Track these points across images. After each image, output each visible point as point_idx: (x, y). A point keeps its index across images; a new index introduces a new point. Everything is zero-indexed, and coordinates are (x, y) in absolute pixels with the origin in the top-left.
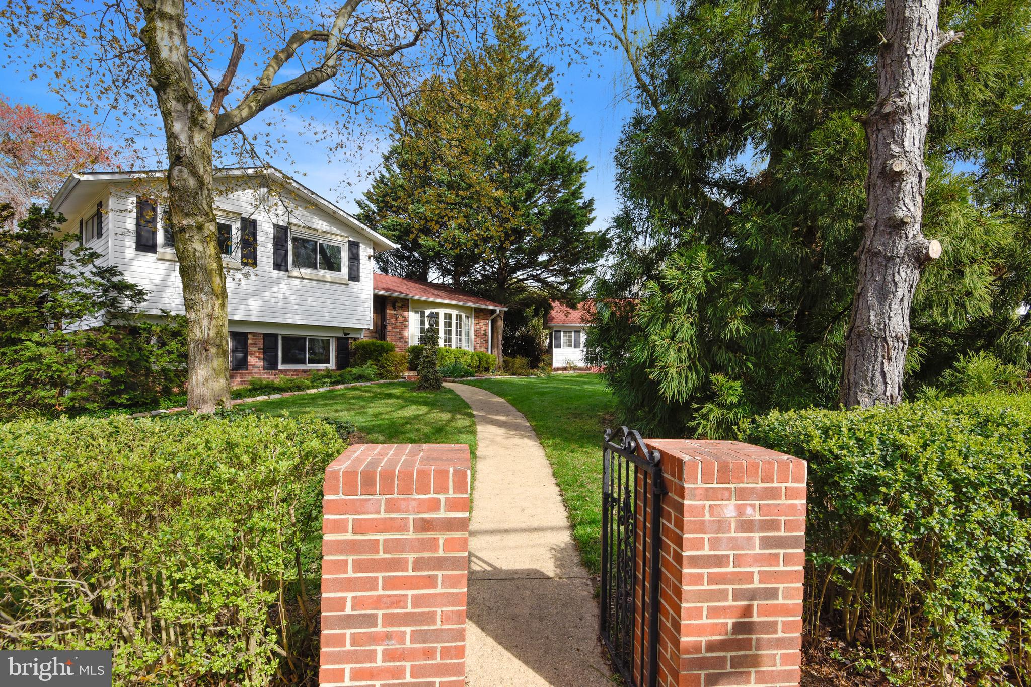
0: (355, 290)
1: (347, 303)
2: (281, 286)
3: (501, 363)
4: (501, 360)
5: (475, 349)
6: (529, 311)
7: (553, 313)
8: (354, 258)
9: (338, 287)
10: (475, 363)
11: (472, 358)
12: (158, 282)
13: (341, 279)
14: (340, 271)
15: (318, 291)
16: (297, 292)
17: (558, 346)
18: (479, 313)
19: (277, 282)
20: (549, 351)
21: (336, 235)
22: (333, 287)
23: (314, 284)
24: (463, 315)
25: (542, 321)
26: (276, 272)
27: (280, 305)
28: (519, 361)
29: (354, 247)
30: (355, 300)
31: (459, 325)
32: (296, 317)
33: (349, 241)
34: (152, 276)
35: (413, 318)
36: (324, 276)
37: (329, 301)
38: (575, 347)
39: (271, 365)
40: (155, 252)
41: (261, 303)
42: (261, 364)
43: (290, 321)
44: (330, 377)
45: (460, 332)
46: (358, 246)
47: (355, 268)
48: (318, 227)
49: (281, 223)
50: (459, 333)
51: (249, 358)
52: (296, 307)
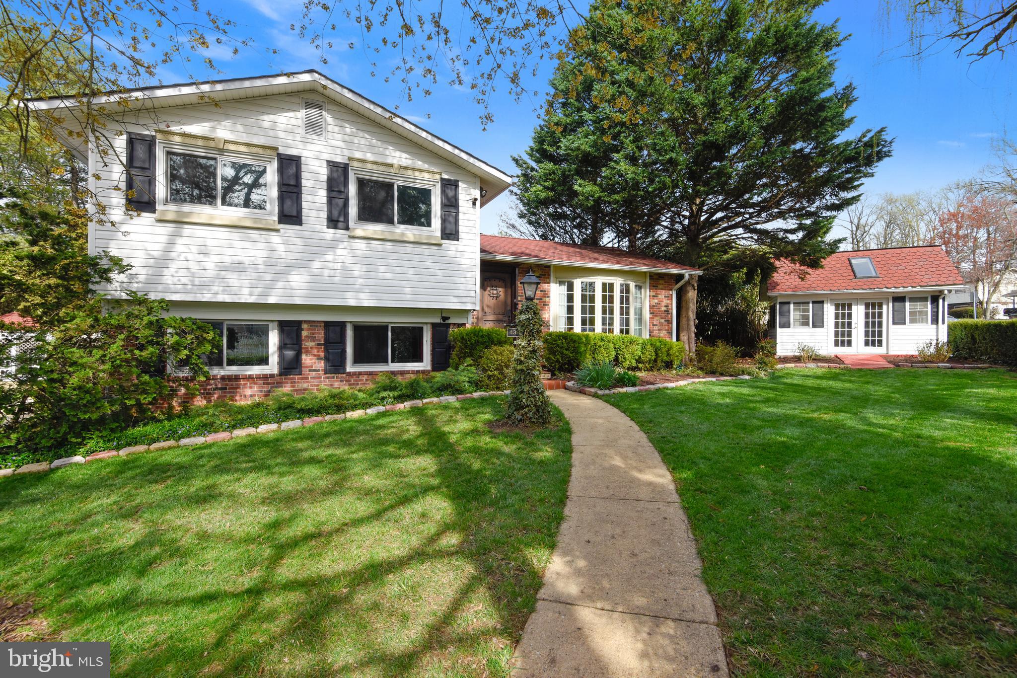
0: (451, 253)
1: (439, 273)
2: (339, 252)
3: (693, 355)
4: (694, 349)
5: (651, 333)
6: (738, 276)
7: (777, 277)
8: (451, 204)
9: (426, 250)
10: (649, 354)
11: (644, 346)
12: (156, 254)
13: (430, 237)
14: (429, 225)
15: (395, 256)
16: (362, 260)
17: (786, 325)
18: (657, 281)
19: (332, 246)
20: (770, 332)
21: (421, 171)
22: (418, 249)
23: (389, 246)
24: (632, 285)
25: (757, 290)
26: (332, 231)
27: (336, 280)
28: (721, 350)
29: (449, 186)
30: (452, 267)
31: (625, 300)
32: (362, 296)
33: (442, 179)
34: (149, 246)
35: (556, 292)
36: (403, 234)
37: (411, 271)
38: (814, 326)
39: (335, 365)
40: (153, 211)
41: (307, 278)
42: (321, 365)
43: (352, 303)
44: (392, 389)
45: (628, 308)
46: (457, 186)
47: (452, 219)
48: (395, 162)
49: (339, 159)
50: (625, 311)
51: (304, 356)
52: (360, 281)
